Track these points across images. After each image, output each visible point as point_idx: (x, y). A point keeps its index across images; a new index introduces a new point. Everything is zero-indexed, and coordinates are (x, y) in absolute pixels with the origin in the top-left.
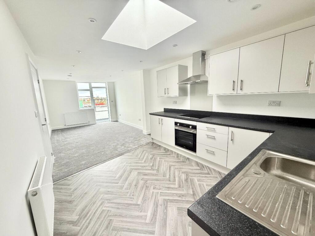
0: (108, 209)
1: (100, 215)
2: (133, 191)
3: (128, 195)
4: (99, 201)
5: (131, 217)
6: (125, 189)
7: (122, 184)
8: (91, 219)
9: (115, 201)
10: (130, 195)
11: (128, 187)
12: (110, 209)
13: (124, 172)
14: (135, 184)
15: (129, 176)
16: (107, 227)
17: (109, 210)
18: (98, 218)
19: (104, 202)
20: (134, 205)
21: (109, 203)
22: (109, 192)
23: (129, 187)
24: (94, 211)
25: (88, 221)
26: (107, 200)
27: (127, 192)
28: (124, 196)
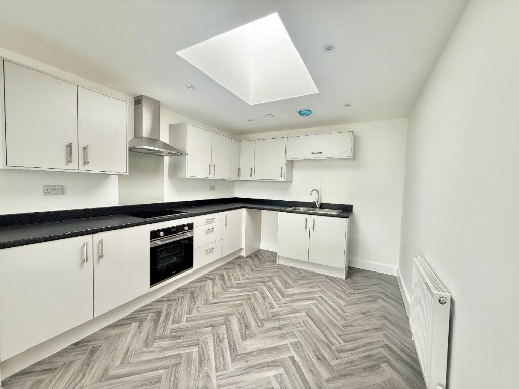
0: (338, 338)
1: (352, 341)
2: (293, 327)
3: (301, 329)
4: (342, 358)
5: (323, 313)
6: (297, 337)
7: (289, 349)
8: (365, 346)
9: (323, 338)
10: (302, 326)
11: (290, 336)
12: (336, 335)
13: (253, 366)
14: (279, 330)
15: (261, 350)
16: (351, 326)
17: (339, 336)
18: (355, 340)
19: (337, 350)
20: (309, 316)
21: (332, 344)
22: (319, 356)
23: (288, 336)
24: (356, 351)
25: (368, 348)
26: (330, 349)
27: (299, 332)
28: (308, 331)
